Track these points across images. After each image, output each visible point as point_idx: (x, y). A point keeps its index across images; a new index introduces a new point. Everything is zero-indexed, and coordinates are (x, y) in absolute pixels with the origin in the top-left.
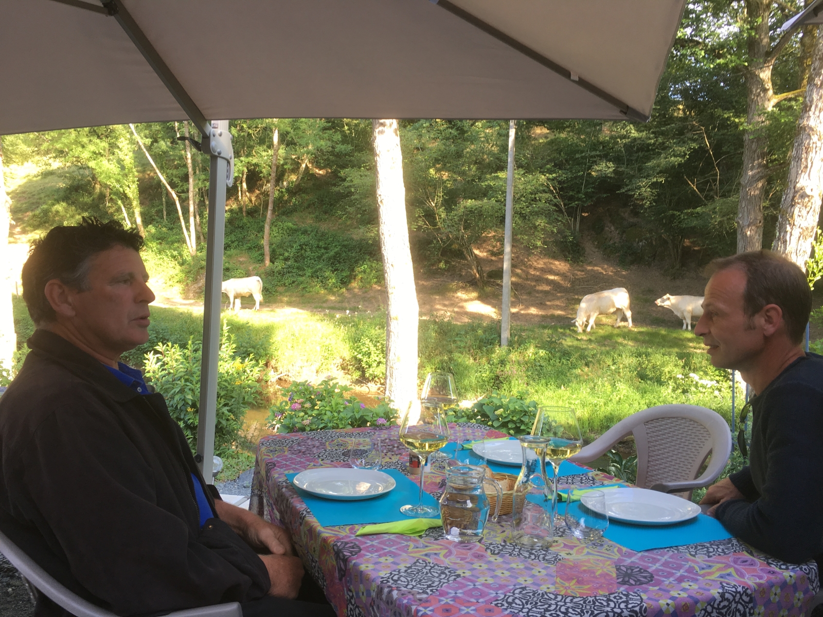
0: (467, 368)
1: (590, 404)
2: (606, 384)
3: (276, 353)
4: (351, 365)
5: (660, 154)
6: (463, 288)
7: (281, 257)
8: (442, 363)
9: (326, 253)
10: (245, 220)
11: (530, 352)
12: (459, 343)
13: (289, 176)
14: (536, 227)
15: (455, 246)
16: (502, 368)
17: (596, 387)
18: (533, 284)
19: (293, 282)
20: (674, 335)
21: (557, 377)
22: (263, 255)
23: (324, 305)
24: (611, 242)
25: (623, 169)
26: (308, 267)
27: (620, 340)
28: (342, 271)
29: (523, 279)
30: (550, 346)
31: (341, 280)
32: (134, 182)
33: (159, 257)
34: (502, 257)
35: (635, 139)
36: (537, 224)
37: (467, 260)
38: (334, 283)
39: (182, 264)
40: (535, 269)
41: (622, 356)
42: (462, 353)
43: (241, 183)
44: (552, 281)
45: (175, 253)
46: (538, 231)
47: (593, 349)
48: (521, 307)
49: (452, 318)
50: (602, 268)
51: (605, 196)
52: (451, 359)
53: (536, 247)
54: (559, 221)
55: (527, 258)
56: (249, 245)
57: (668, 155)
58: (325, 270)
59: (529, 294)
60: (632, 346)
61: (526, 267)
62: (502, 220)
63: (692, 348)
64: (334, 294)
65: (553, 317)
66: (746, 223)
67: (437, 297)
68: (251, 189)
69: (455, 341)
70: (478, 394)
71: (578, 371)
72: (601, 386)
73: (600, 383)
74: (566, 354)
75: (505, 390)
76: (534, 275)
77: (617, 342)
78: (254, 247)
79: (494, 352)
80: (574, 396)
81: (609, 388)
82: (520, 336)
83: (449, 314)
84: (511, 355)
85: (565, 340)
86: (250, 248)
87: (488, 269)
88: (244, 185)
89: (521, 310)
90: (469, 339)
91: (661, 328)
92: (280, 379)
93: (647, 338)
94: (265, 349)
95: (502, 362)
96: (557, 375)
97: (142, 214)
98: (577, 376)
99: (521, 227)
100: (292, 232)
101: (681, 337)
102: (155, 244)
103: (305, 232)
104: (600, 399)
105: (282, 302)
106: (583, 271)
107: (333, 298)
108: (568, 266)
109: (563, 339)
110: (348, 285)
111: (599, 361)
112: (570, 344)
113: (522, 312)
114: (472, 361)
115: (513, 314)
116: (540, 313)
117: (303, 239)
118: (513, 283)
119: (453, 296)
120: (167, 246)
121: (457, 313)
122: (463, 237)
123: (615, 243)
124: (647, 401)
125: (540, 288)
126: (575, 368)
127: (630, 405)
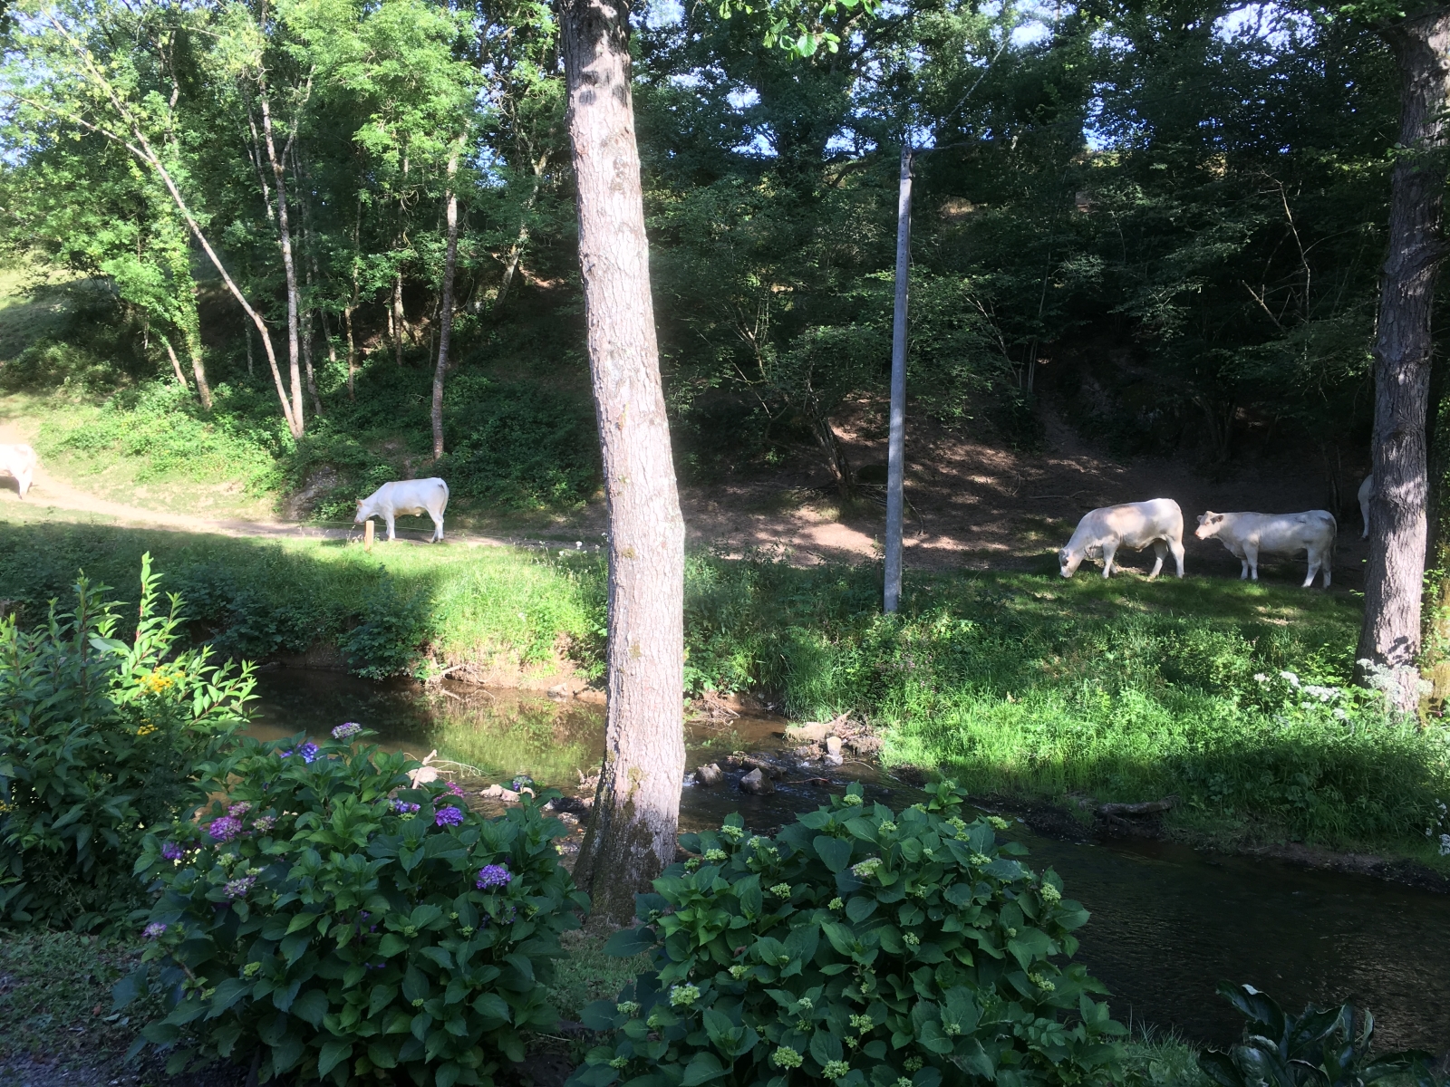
0: (816, 656)
1: (1067, 732)
2: (1099, 690)
3: (440, 627)
4: (587, 650)
5: (1191, 236)
6: (811, 501)
7: (465, 442)
8: (767, 647)
9: (551, 433)
10: (400, 373)
11: (942, 625)
12: (800, 607)
13: (484, 291)
14: (952, 381)
15: (796, 421)
16: (886, 657)
17: (1078, 697)
18: (945, 491)
19: (488, 489)
20: (1226, 590)
21: (997, 677)
22: (430, 437)
23: (545, 532)
24: (1095, 412)
25: (1120, 268)
26: (516, 460)
27: (1119, 600)
28: (579, 467)
29: (926, 482)
30: (981, 611)
31: (578, 485)
32: (189, 301)
33: (237, 442)
34: (885, 440)
35: (1143, 209)
36: (955, 373)
37: (819, 445)
38: (564, 491)
39: (277, 456)
40: (950, 463)
41: (1126, 632)
42: (806, 627)
43: (393, 302)
44: (982, 485)
45: (266, 435)
46: (956, 388)
47: (1067, 619)
48: (923, 536)
49: (788, 556)
50: (1078, 462)
51: (1083, 323)
52: (784, 638)
53: (951, 418)
54: (996, 368)
55: (934, 443)
56: (406, 419)
57: (1210, 237)
58: (547, 465)
59: (939, 510)
60: (1146, 613)
61: (933, 460)
62: (887, 365)
63: (1264, 615)
64: (563, 511)
65: (985, 555)
66: (1396, 356)
67: (762, 517)
68: (412, 314)
69: (792, 603)
70: (839, 709)
71: (1040, 664)
72: (1087, 695)
73: (1085, 688)
74: (1014, 627)
75: (891, 700)
76: (946, 475)
77: (1112, 605)
78: (416, 423)
79: (870, 625)
80: (1035, 716)
81: (1105, 700)
82: (922, 593)
83: (781, 549)
84: (904, 631)
85: (1012, 600)
86: (408, 426)
87: (858, 463)
88: (399, 308)
89: (923, 541)
90: (820, 600)
91: (1198, 576)
92: (449, 677)
93: (1173, 596)
94: (419, 618)
95: (887, 645)
96: (998, 671)
97: (207, 362)
98: (1039, 674)
99: (923, 379)
100: (488, 394)
101: (1240, 594)
102: (230, 418)
103: (511, 395)
104: (1087, 723)
105: (463, 527)
106: (1040, 467)
107: (561, 520)
108: (1013, 457)
109: (1007, 598)
110: (591, 494)
111: (1080, 643)
112: (1019, 607)
113: (925, 546)
114: (825, 642)
115: (908, 548)
116: (961, 547)
117: (507, 407)
118: (906, 490)
119: (793, 516)
120: (251, 423)
121: (799, 547)
122: (810, 400)
123: (1102, 414)
124: (1187, 727)
125: (960, 500)
126: (1033, 657)
127: (1151, 735)
